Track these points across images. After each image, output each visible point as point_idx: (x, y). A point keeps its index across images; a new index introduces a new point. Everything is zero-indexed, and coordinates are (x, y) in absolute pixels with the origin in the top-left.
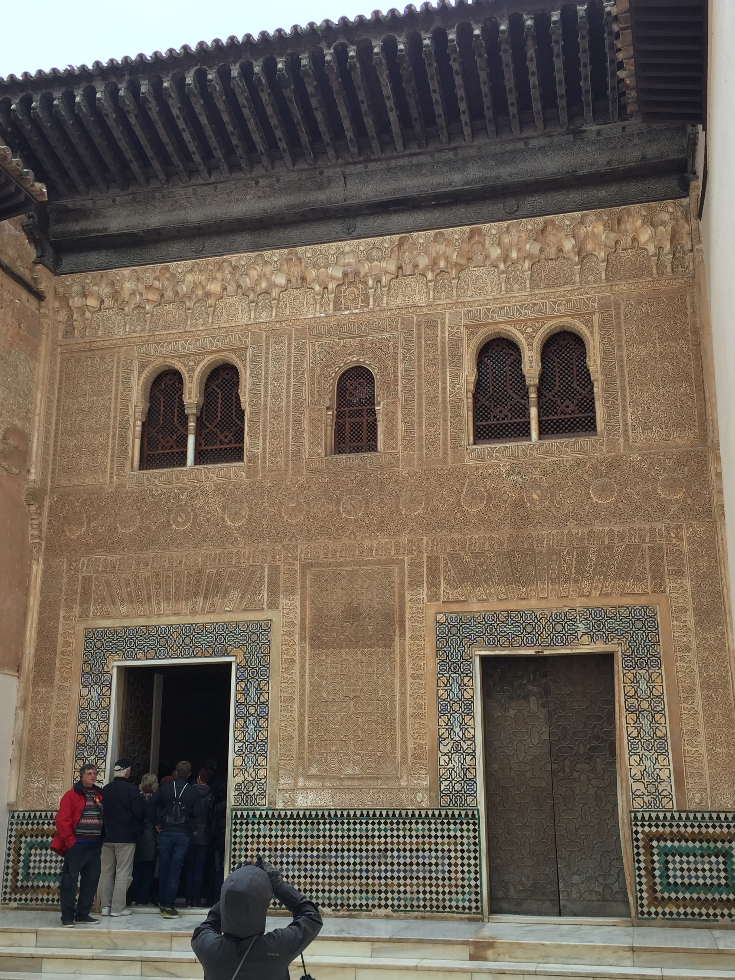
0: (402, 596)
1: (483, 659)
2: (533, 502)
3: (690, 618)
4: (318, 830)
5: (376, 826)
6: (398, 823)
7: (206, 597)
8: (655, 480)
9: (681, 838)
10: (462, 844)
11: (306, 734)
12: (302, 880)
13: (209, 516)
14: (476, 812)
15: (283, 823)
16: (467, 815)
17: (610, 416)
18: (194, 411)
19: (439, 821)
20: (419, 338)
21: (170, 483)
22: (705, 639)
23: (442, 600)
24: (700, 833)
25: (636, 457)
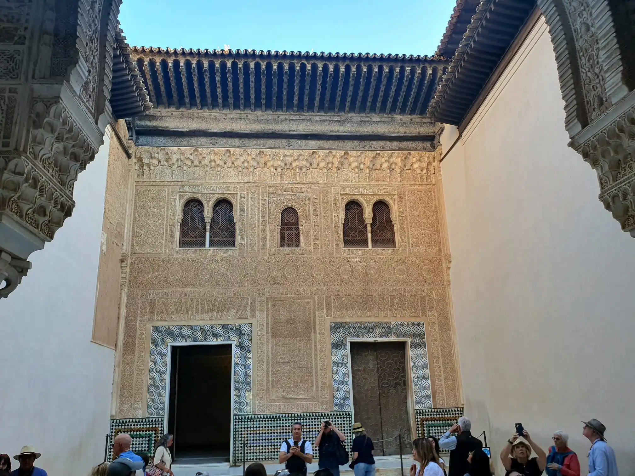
0: (314, 314)
1: (351, 343)
2: (371, 275)
3: (437, 327)
4: (277, 424)
5: (305, 421)
6: (315, 419)
7: (218, 312)
8: (422, 269)
9: (435, 419)
10: (344, 427)
11: (270, 378)
12: (270, 447)
13: (219, 272)
14: (350, 413)
15: (259, 421)
16: (346, 414)
17: (403, 240)
18: (210, 221)
19: (334, 417)
20: (320, 198)
21: (198, 255)
22: (443, 336)
23: (333, 316)
24: (442, 417)
25: (413, 258)
